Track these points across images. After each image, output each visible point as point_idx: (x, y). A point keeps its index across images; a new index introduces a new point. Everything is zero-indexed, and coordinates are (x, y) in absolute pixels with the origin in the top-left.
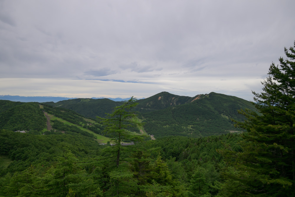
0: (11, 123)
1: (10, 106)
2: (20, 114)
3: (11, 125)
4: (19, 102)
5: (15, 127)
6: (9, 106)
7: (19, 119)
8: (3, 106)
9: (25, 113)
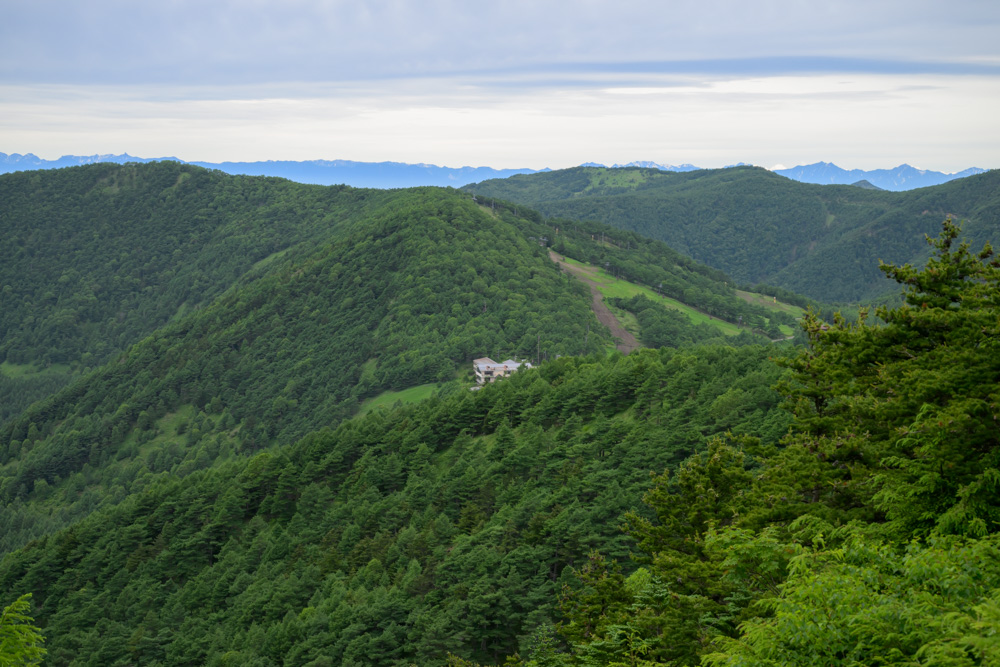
0: (418, 312)
1: (300, 212)
2: (448, 260)
3: (425, 322)
4: (342, 187)
5: (454, 338)
6: (291, 210)
7: (457, 288)
8: (262, 209)
9: (470, 249)
